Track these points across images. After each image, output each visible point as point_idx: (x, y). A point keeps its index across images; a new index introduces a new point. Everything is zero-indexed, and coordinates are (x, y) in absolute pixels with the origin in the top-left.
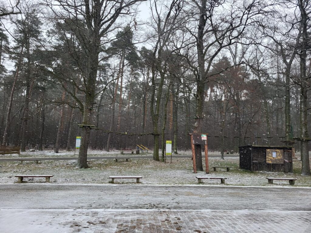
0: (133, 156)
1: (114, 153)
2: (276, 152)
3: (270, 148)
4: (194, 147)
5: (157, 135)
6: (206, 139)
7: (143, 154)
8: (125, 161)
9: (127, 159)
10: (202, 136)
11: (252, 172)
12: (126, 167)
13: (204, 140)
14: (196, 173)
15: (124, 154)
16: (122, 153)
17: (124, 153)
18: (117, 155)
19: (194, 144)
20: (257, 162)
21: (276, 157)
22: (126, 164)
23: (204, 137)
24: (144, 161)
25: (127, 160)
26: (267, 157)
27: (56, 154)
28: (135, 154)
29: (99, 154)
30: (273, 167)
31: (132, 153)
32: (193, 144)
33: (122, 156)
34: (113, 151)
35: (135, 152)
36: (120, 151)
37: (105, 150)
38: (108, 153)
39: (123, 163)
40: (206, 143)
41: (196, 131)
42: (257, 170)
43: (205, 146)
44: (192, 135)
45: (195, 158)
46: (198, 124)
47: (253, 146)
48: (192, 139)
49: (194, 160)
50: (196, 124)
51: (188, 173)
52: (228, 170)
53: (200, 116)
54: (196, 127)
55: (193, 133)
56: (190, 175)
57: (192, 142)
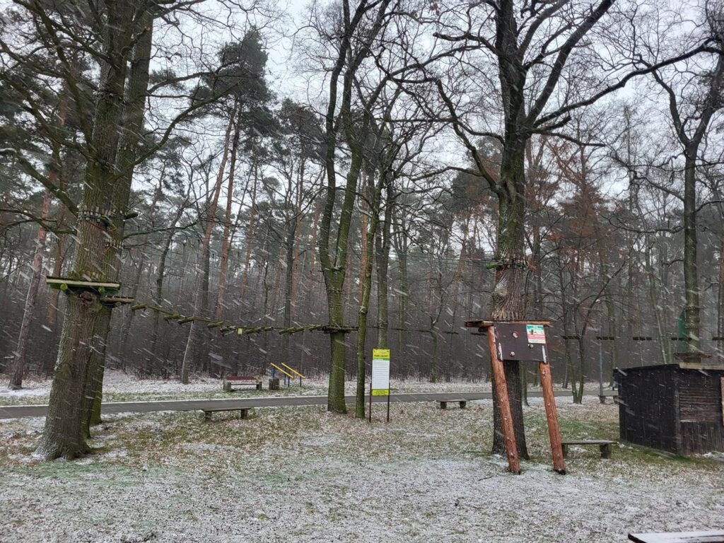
0: (261, 397)
1: (204, 388)
4: (502, 372)
5: (339, 331)
6: (543, 341)
7: (289, 389)
8: (237, 418)
9: (243, 411)
10: (528, 331)
11: (681, 458)
12: (240, 445)
13: (538, 346)
14: (519, 473)
15: (233, 391)
16: (228, 389)
17: (233, 387)
18: (212, 393)
19: (501, 358)
20: (694, 421)
22: (241, 428)
23: (536, 334)
24: (298, 415)
25: (244, 415)
26: (723, 402)
27: (12, 393)
28: (266, 390)
29: (154, 393)
31: (259, 387)
32: (499, 359)
33: (228, 397)
34: (200, 382)
35: (265, 386)
36: (221, 382)
37: (177, 379)
38: (183, 387)
39: (229, 425)
40: (545, 357)
41: (501, 313)
42: (694, 448)
43: (542, 365)
44: (493, 325)
45: (509, 414)
46: (509, 288)
47: (682, 365)
48: (492, 342)
49: (508, 419)
50: (501, 287)
51: (490, 476)
52: (605, 451)
53: (516, 259)
54: (501, 298)
55: (493, 320)
56: (501, 482)
57: (495, 353)
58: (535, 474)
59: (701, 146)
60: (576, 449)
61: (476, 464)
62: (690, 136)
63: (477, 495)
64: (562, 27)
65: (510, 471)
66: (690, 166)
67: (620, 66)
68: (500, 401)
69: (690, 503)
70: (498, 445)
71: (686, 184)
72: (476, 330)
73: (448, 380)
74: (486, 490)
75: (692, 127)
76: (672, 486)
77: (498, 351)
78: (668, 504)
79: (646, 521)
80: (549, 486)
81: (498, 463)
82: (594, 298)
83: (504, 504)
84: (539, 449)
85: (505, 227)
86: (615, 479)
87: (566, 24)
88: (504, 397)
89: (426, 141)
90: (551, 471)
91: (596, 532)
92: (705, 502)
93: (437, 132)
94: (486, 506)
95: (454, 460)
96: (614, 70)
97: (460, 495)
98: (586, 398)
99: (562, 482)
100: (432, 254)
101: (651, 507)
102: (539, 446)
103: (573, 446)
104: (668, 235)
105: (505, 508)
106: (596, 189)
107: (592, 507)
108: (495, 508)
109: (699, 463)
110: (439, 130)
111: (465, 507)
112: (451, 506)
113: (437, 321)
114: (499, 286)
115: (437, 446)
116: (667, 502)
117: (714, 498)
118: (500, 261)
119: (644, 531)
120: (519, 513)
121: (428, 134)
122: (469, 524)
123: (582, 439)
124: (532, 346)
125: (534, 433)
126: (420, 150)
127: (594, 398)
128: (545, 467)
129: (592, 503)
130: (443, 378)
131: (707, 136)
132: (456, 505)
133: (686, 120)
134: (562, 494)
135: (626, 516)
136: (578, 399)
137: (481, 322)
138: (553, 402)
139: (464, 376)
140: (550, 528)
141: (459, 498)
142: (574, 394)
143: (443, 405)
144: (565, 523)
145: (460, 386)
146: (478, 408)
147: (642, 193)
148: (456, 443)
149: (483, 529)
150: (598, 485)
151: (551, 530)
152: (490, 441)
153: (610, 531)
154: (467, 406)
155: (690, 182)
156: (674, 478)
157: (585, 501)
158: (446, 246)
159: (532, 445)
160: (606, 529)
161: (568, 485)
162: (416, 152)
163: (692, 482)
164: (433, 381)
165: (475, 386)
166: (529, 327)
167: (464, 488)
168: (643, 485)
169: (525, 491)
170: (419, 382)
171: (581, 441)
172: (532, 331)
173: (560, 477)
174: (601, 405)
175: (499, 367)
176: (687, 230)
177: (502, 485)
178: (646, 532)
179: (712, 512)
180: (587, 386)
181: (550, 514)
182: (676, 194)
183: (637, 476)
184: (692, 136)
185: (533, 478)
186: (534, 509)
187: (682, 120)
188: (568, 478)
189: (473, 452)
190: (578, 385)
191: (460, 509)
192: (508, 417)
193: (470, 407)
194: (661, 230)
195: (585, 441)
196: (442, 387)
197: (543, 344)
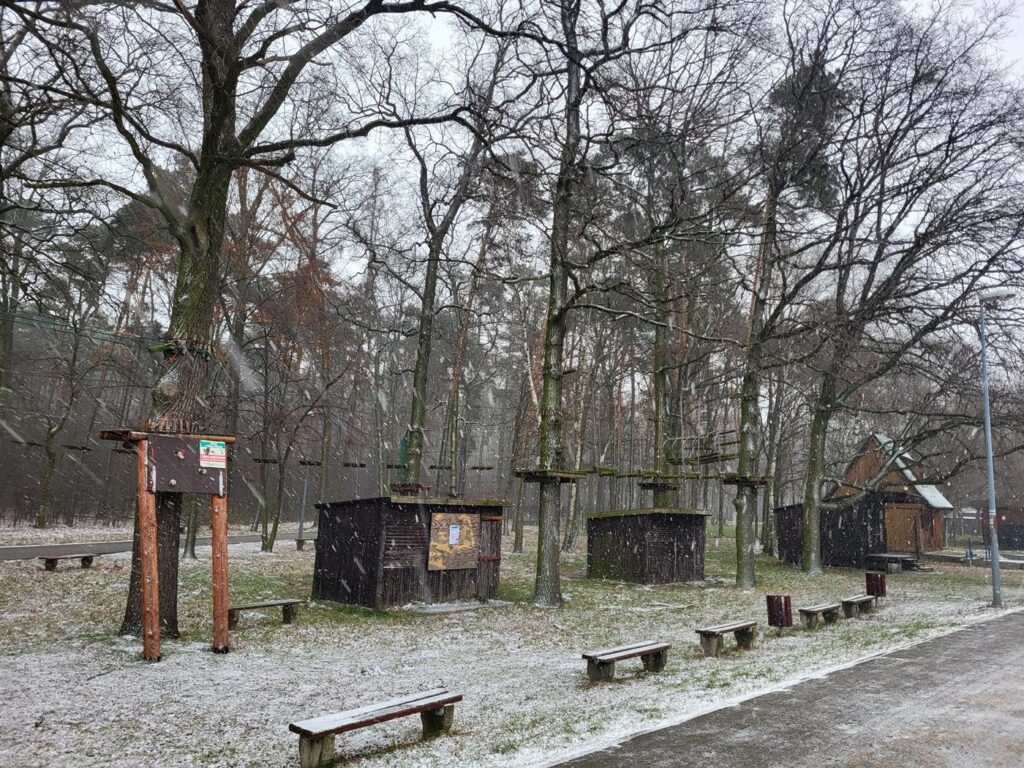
2: (460, 522)
3: (443, 509)
4: (152, 511)
6: (223, 465)
10: (202, 450)
13: (214, 471)
14: (159, 660)
19: (154, 489)
20: (399, 566)
21: (457, 542)
23: (213, 455)
26: (432, 543)
30: (446, 584)
32: (150, 491)
40: (221, 487)
41: (161, 421)
42: (394, 600)
43: (217, 500)
44: (146, 439)
45: (155, 574)
46: (181, 385)
47: (394, 499)
48: (142, 464)
49: (152, 580)
50: (168, 381)
51: (109, 669)
52: (289, 613)
53: (196, 342)
54: (166, 398)
55: (149, 430)
56: (125, 678)
57: (145, 480)
58: (182, 659)
59: (447, 238)
60: (251, 615)
61: (88, 655)
62: (437, 222)
63: (80, 702)
64: (292, 25)
65: (145, 658)
66: (433, 259)
67: (370, 112)
68: (143, 554)
69: (377, 669)
70: (133, 621)
71: (427, 280)
72: (120, 445)
73: (70, 524)
74: (97, 693)
75: (441, 213)
76: (361, 650)
77: (150, 476)
78: (352, 674)
79: (321, 700)
80: (200, 672)
81: (127, 649)
82: (306, 409)
83: (122, 711)
84: (198, 620)
85: (184, 292)
86: (293, 650)
87: (298, 23)
88: (150, 549)
89: (72, 131)
90: (208, 650)
91: (253, 728)
92: (394, 665)
93: (93, 122)
94: (91, 719)
95: (49, 652)
96: (362, 115)
97: (48, 708)
98: (278, 544)
99: (222, 664)
100: (65, 320)
101: (330, 681)
102: (199, 615)
103: (248, 611)
104: (402, 338)
105: (122, 717)
106: (327, 265)
107: (255, 693)
108: (105, 719)
109: (396, 617)
110: (97, 120)
111: (54, 726)
112: (28, 728)
113: (60, 429)
114: (165, 380)
115: (23, 632)
116: (351, 672)
117: (403, 658)
118: (171, 342)
119: (315, 715)
120: (145, 720)
121: (76, 121)
122: (53, 752)
123: (263, 600)
124: (205, 471)
125: (196, 597)
126: (59, 144)
127: (290, 543)
128: (199, 645)
129: (258, 687)
130: (60, 520)
131: (453, 229)
132: (37, 725)
133: (435, 203)
134: (216, 682)
135: (298, 699)
136: (267, 546)
137: (127, 433)
138: (224, 553)
139: (99, 517)
140: (188, 735)
141: (46, 713)
142: (264, 539)
143: (51, 564)
144: (213, 722)
145: (87, 533)
146: (112, 566)
147: (380, 282)
148: (61, 624)
149: (78, 755)
150: (270, 662)
151: (190, 737)
152: (120, 616)
153: (273, 723)
154: (94, 564)
155: (431, 278)
156: (366, 639)
157: (248, 687)
158: (93, 309)
159: (189, 616)
160: (267, 720)
161: (229, 668)
162: (52, 144)
163: (384, 643)
164: (41, 525)
165: (115, 531)
166: (204, 445)
167: (57, 696)
168: (328, 653)
169: (162, 685)
170: (11, 528)
171: (262, 603)
172: (208, 450)
173: (219, 657)
174: (297, 553)
175: (149, 502)
176: (422, 336)
177: (126, 681)
178: (319, 715)
179: (398, 676)
180: (283, 527)
181: (193, 713)
182: (415, 289)
183: (324, 643)
184: (440, 223)
185: (178, 664)
186: (171, 709)
187: (431, 202)
188: (231, 657)
189: (88, 636)
190: (270, 527)
191: (42, 731)
192: (152, 576)
193: (99, 565)
194: (396, 331)
195: (267, 602)
196: (55, 535)
197: (222, 469)
